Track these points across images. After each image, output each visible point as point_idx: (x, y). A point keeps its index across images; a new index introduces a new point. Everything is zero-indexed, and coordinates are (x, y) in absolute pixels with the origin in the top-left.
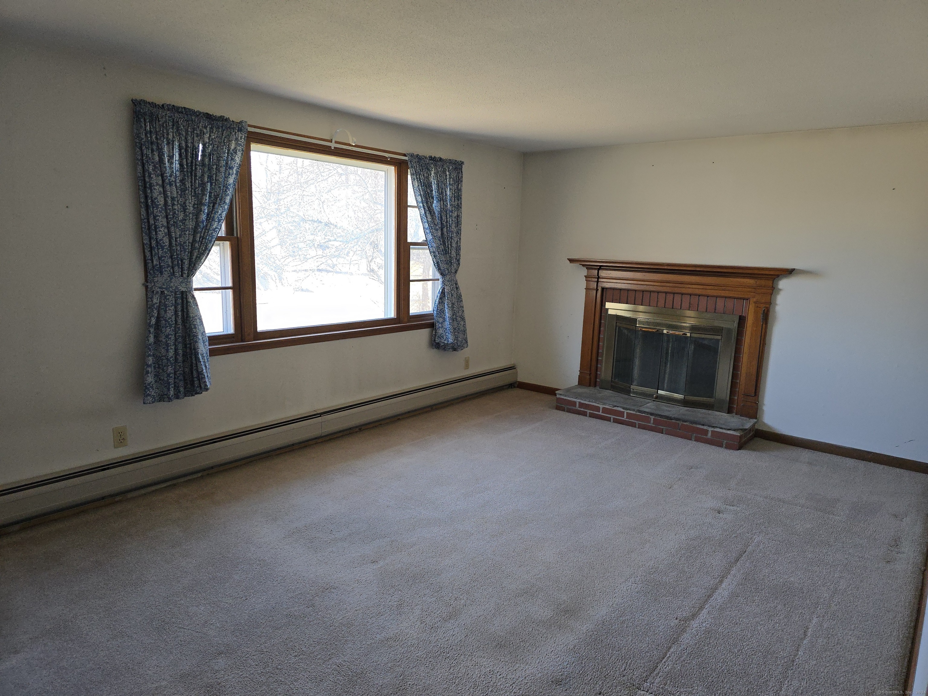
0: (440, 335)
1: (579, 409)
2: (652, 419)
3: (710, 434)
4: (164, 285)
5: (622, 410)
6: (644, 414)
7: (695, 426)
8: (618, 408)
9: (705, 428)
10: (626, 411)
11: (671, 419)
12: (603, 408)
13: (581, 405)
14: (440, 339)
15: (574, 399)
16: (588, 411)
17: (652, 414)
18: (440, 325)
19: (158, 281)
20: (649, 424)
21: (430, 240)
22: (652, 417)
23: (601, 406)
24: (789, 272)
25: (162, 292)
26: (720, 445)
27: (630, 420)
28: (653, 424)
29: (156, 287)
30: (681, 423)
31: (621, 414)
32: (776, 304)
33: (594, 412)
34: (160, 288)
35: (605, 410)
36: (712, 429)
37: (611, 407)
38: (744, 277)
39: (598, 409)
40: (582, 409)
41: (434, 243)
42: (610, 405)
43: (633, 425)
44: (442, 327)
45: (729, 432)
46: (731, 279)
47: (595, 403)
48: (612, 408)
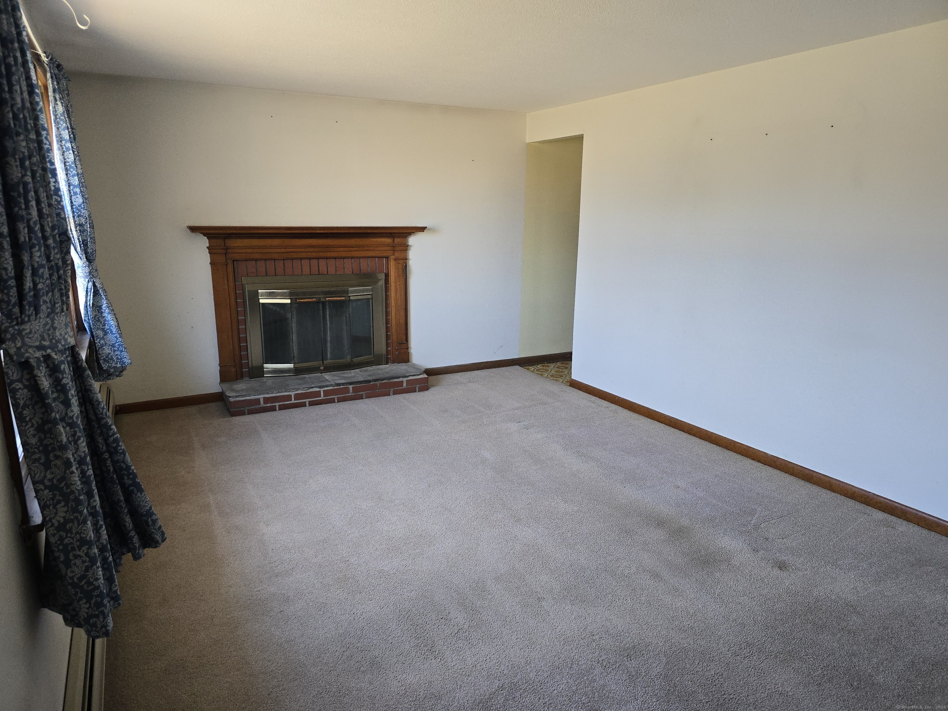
0: (107, 357)
1: (265, 405)
2: (351, 388)
3: (405, 385)
4: (43, 339)
5: (317, 389)
6: (342, 387)
7: (391, 381)
8: (313, 389)
9: (400, 380)
10: (322, 390)
11: (369, 381)
12: (296, 394)
13: (266, 400)
14: (108, 362)
15: (257, 396)
16: (277, 404)
17: (351, 383)
18: (102, 342)
19: (30, 332)
20: (349, 394)
21: (80, 206)
22: (351, 387)
23: (292, 394)
24: (422, 229)
25: (47, 358)
26: (414, 391)
27: (328, 397)
28: (353, 393)
29: (30, 347)
30: (378, 383)
31: (318, 394)
32: (409, 259)
33: (285, 403)
34: (41, 348)
35: (297, 397)
36: (406, 379)
37: (305, 390)
38: (382, 237)
39: (289, 398)
40: (269, 405)
41: (86, 209)
42: (304, 389)
43: (332, 401)
44: (106, 343)
45: (419, 377)
46: (373, 239)
47: (287, 392)
48: (307, 391)
